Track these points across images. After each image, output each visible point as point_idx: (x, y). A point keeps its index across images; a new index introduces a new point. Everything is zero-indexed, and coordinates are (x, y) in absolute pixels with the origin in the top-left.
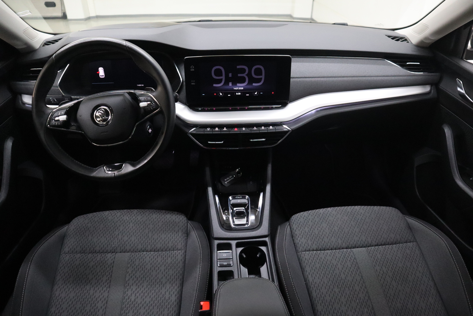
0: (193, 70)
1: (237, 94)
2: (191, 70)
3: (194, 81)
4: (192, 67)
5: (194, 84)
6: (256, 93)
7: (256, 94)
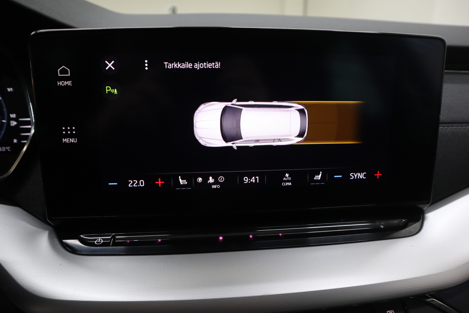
0: (66, 83)
1: (246, 180)
2: (60, 83)
3: (71, 130)
4: (62, 72)
5: (72, 140)
6: (319, 177)
7: (317, 181)
